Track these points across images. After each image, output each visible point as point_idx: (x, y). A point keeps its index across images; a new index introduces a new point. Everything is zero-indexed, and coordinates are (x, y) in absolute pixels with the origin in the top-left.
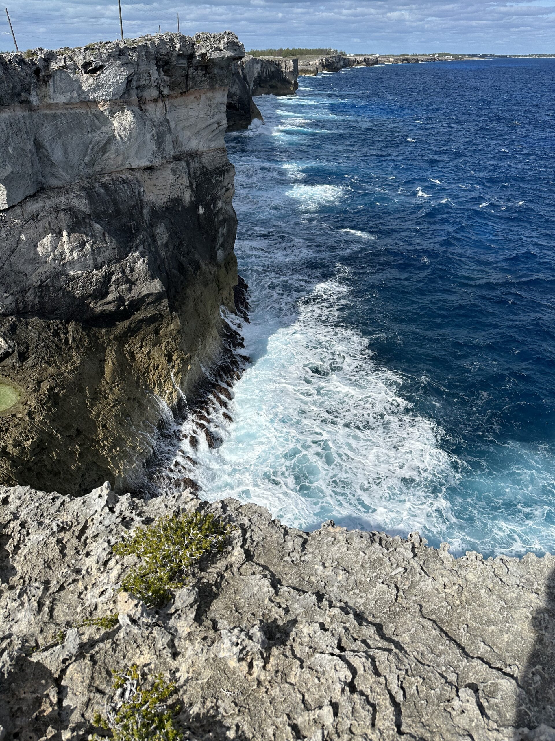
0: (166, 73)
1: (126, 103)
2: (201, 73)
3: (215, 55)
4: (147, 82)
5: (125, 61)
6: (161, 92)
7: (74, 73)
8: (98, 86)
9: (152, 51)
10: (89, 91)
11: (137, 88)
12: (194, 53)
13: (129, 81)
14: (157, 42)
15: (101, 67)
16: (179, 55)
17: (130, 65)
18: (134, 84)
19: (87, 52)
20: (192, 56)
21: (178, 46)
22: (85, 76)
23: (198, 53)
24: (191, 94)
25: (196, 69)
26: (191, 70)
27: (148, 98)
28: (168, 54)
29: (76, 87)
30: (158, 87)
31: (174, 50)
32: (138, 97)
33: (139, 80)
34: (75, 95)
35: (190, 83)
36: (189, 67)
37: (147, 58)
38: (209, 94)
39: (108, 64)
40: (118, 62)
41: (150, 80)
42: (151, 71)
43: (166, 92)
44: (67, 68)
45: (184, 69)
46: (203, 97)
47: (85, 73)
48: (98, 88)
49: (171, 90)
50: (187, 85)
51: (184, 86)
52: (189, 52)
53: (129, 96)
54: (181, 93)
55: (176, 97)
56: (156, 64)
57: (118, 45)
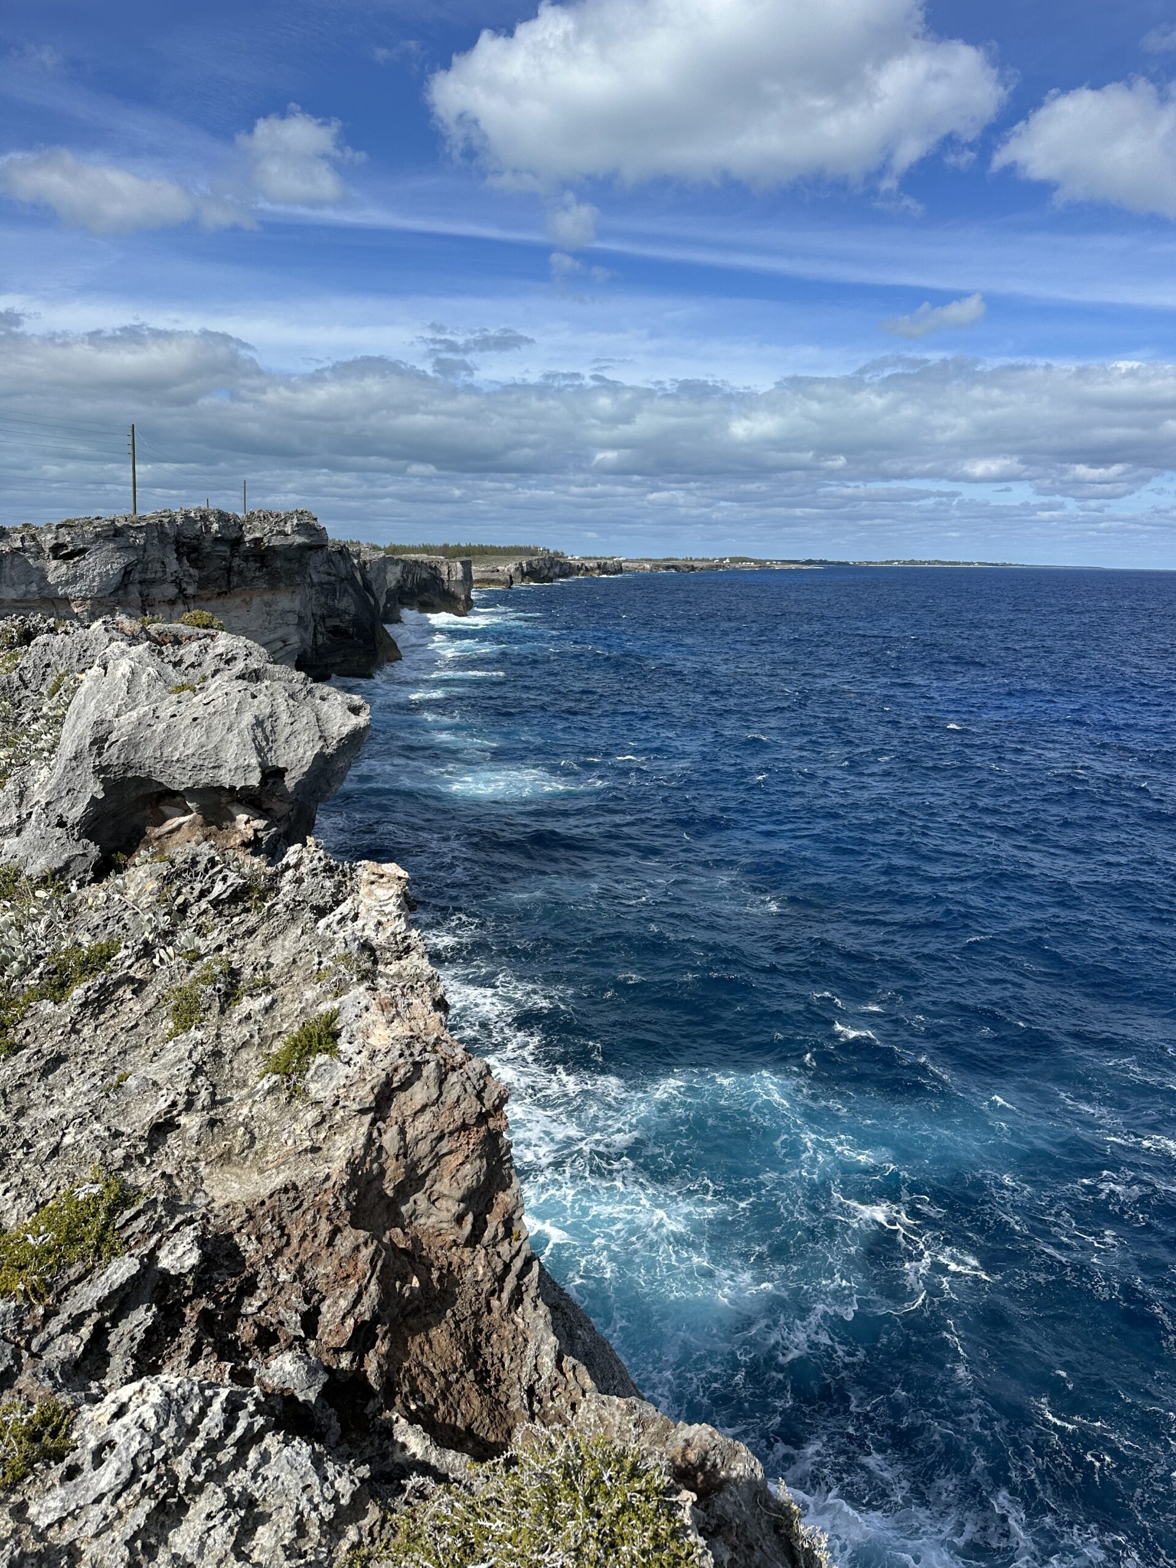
0: (193, 563)
1: (119, 603)
2: (253, 565)
3: (276, 541)
4: (159, 575)
5: (122, 544)
6: (182, 591)
7: (37, 558)
8: (75, 576)
9: (171, 532)
10: (58, 584)
11: (140, 583)
12: (243, 536)
13: (127, 572)
14: (179, 520)
15: (82, 551)
16: (216, 539)
17: (130, 551)
18: (136, 576)
19: (62, 530)
20: (239, 541)
21: (215, 526)
22: (54, 563)
23: (248, 537)
24: (236, 596)
25: (246, 559)
26: (237, 562)
27: (159, 597)
28: (197, 538)
29: (36, 577)
30: (178, 583)
31: (208, 531)
32: (141, 595)
33: (145, 570)
34: (34, 588)
35: (235, 579)
36: (233, 556)
37: (160, 541)
38: (267, 597)
39: (94, 547)
40: (111, 546)
41: (164, 572)
42: (166, 560)
43: (190, 590)
44: (25, 551)
45: (224, 559)
46: (256, 601)
47: (55, 558)
48: (74, 580)
49: (200, 587)
50: (229, 582)
51: (224, 583)
52: (234, 535)
53: (126, 594)
54: (219, 594)
55: (209, 599)
56: (177, 551)
57: (113, 522)
